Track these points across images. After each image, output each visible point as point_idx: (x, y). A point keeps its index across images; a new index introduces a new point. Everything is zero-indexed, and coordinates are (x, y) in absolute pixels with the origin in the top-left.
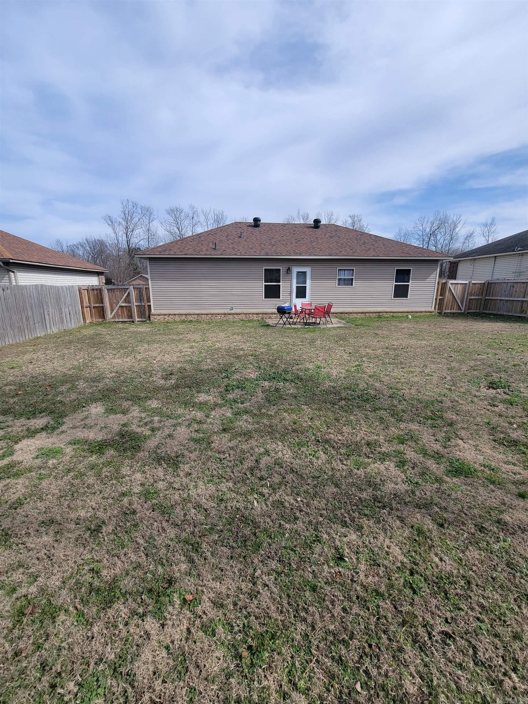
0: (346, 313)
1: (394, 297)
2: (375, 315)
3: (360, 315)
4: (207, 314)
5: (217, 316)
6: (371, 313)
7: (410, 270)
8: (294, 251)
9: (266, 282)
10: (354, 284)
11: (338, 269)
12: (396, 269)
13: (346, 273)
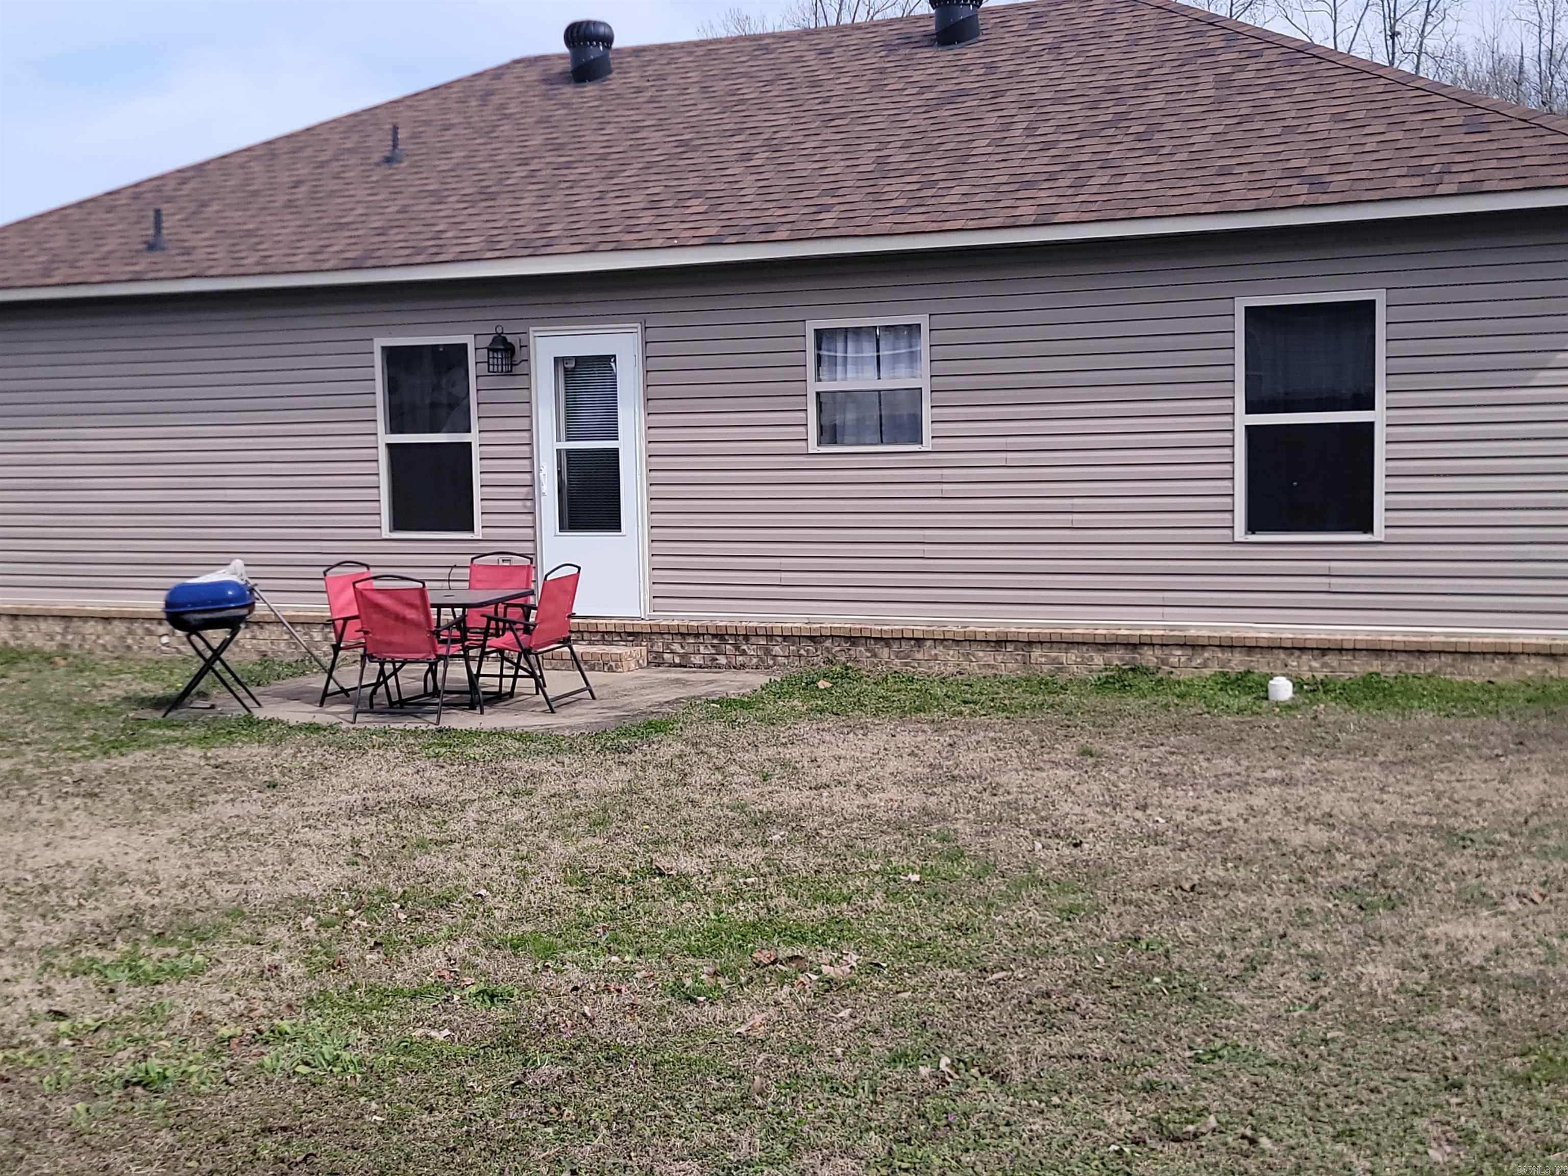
0: (886, 641)
1: (1252, 528)
2: (1098, 660)
3: (984, 656)
4: (107, 619)
5: (149, 632)
6: (1071, 644)
7: (1370, 305)
8: (542, 228)
9: (394, 428)
10: (927, 429)
11: (811, 327)
12: (1241, 305)
13: (869, 351)
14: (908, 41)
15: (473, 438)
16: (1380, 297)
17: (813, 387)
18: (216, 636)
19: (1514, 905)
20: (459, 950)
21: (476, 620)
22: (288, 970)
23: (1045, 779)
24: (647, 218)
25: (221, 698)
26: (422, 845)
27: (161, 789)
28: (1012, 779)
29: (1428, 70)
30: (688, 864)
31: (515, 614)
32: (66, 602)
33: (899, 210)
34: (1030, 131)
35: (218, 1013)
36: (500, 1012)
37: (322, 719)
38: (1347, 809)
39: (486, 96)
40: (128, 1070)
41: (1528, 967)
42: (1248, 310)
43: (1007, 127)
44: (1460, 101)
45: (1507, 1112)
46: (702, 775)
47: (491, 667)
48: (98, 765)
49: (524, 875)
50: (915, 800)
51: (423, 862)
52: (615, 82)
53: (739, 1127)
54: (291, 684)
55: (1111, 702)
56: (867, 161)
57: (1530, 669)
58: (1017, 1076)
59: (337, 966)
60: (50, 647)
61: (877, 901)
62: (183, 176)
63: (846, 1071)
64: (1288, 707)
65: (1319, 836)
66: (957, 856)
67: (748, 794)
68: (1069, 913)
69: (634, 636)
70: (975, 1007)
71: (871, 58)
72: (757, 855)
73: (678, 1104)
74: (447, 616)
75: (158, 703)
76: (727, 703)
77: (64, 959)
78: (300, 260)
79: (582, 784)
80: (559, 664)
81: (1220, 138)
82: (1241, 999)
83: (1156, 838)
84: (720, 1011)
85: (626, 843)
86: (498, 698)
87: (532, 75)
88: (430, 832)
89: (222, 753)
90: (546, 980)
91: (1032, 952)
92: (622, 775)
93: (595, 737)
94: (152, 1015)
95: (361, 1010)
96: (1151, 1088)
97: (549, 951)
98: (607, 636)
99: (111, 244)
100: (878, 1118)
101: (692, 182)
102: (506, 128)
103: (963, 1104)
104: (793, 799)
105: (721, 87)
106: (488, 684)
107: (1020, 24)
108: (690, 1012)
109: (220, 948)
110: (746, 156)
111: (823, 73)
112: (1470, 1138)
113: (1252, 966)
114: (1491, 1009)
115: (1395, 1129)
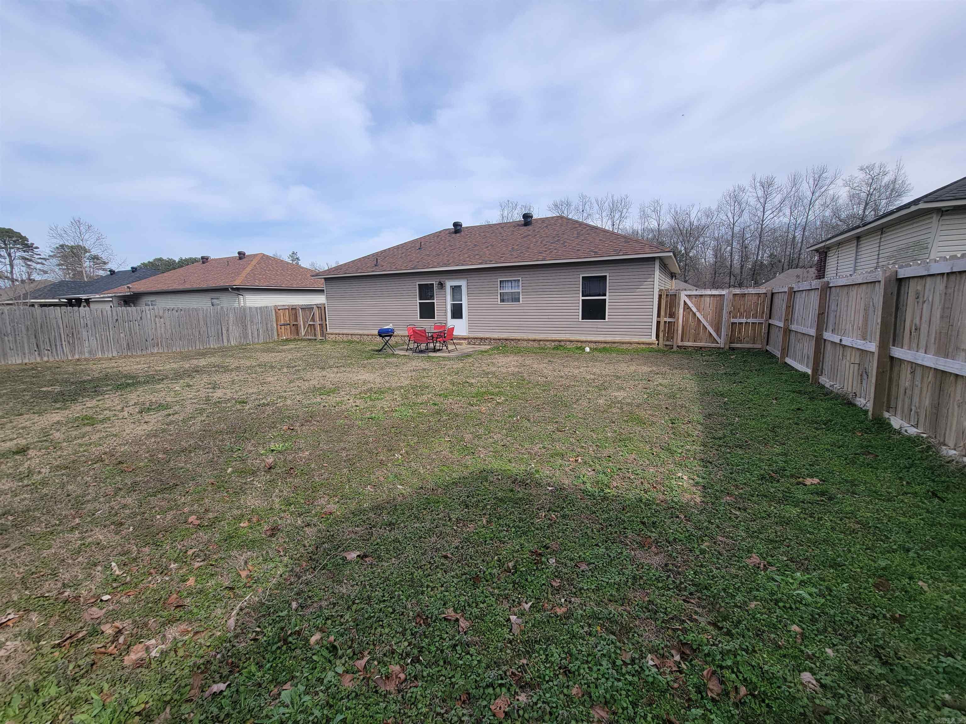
0: (512, 340)
1: (583, 319)
2: (553, 344)
3: (531, 343)
4: (368, 335)
5: (375, 338)
6: (548, 341)
7: (606, 276)
8: (448, 261)
9: (420, 299)
10: (521, 299)
11: (499, 280)
12: (581, 276)
13: (510, 284)
14: (518, 225)
15: (435, 301)
16: (608, 275)
17: (499, 291)
18: (387, 338)
19: (628, 389)
20: (429, 396)
21: (435, 336)
22: (398, 399)
23: (541, 366)
24: (468, 259)
25: (388, 349)
26: (424, 377)
27: (376, 366)
28: (535, 366)
29: (620, 232)
30: (473, 381)
31: (442, 334)
32: (361, 332)
33: (516, 258)
34: (541, 243)
35: (385, 406)
36: (436, 407)
37: (407, 354)
38: (598, 372)
39: (438, 236)
40: (369, 416)
41: (630, 401)
42: (583, 277)
43: (537, 242)
44: (624, 237)
45: (623, 427)
46: (477, 365)
47: (438, 344)
48: (366, 362)
49: (442, 383)
50: (517, 370)
51: (424, 380)
52: (462, 233)
53: (479, 428)
54: (401, 347)
55: (555, 352)
56: (510, 248)
57: (634, 346)
58: (532, 420)
59: (408, 399)
60: (358, 340)
61: (508, 388)
62: (382, 252)
63: (500, 419)
64: (589, 353)
65: (592, 377)
66: (524, 380)
67: (485, 368)
68: (544, 390)
69: (465, 339)
70: (525, 407)
71: (511, 229)
72: (486, 379)
73: (468, 424)
74: (430, 335)
75: (377, 351)
76: (482, 351)
77: (358, 396)
78: (403, 268)
79: (454, 366)
80: (451, 344)
81: (578, 244)
82: (575, 406)
83: (562, 377)
84: (477, 408)
85: (462, 377)
86: (439, 350)
87: (447, 232)
88: (425, 375)
89: (388, 360)
90: (446, 401)
91: (536, 397)
92: (462, 364)
93: (457, 358)
94: (374, 406)
95: (411, 406)
96: (557, 422)
97: (446, 396)
98: (460, 339)
99: (369, 265)
100: (505, 427)
101: (477, 252)
102: (442, 242)
103: (521, 425)
104: (494, 369)
105: (483, 234)
106: (437, 348)
107: (540, 222)
108: (472, 408)
109: (386, 395)
110: (487, 247)
111: (502, 231)
112: (616, 431)
113: (578, 400)
114: (622, 408)
115: (602, 430)
